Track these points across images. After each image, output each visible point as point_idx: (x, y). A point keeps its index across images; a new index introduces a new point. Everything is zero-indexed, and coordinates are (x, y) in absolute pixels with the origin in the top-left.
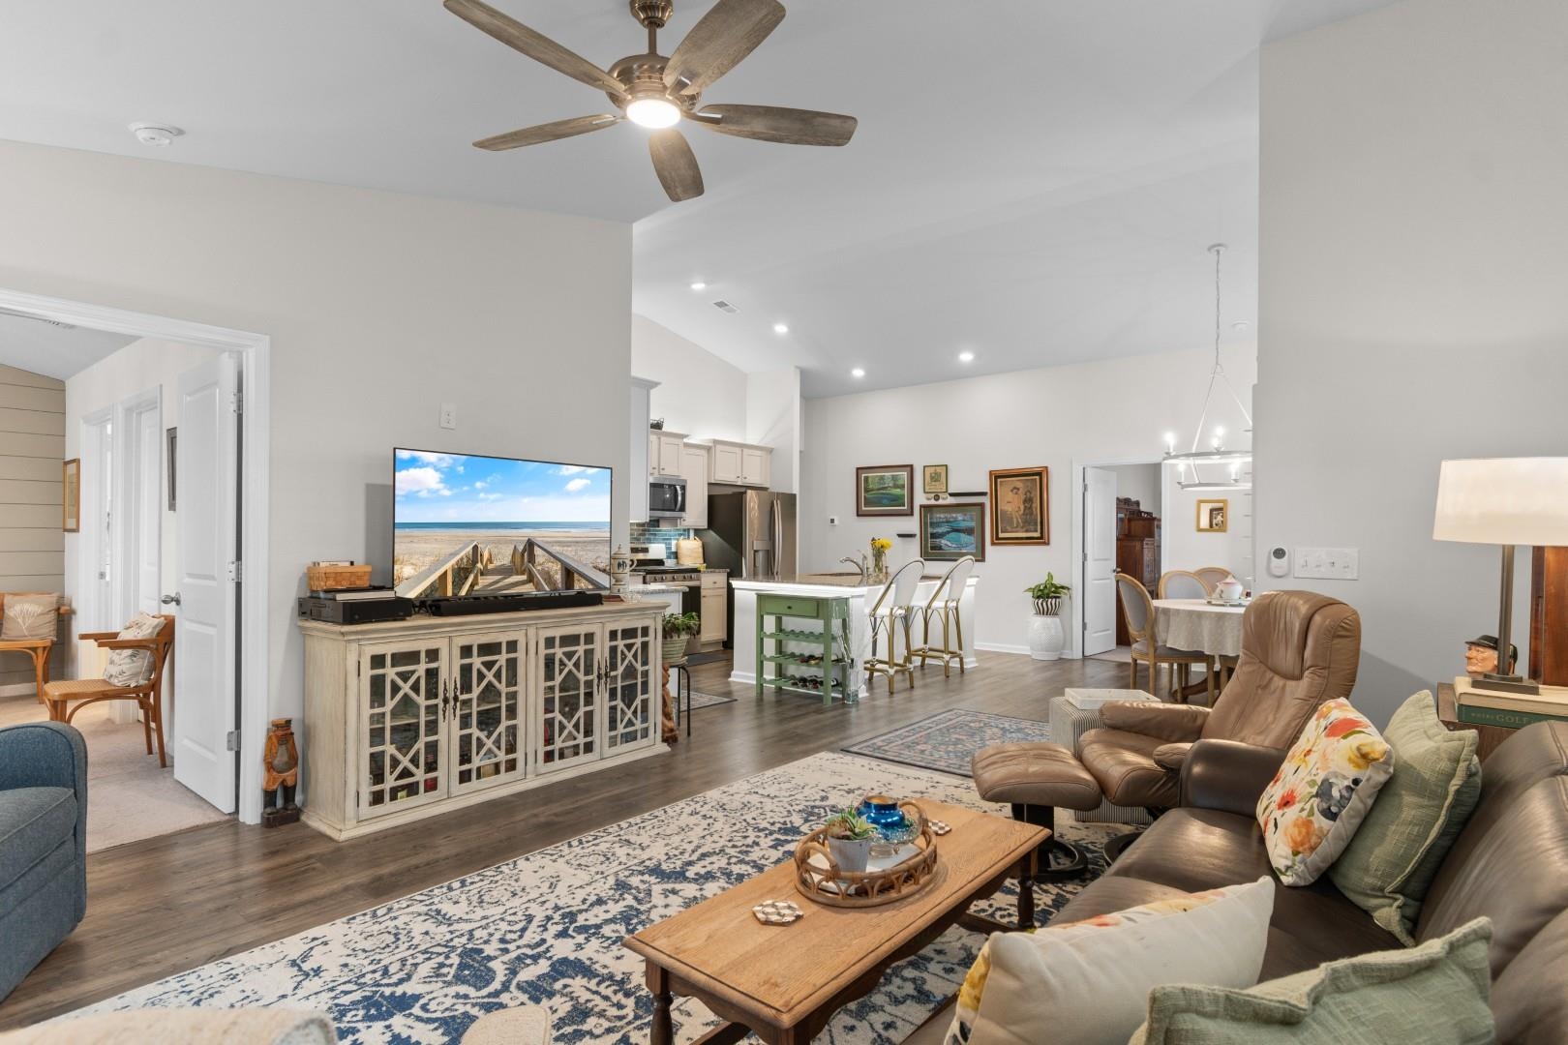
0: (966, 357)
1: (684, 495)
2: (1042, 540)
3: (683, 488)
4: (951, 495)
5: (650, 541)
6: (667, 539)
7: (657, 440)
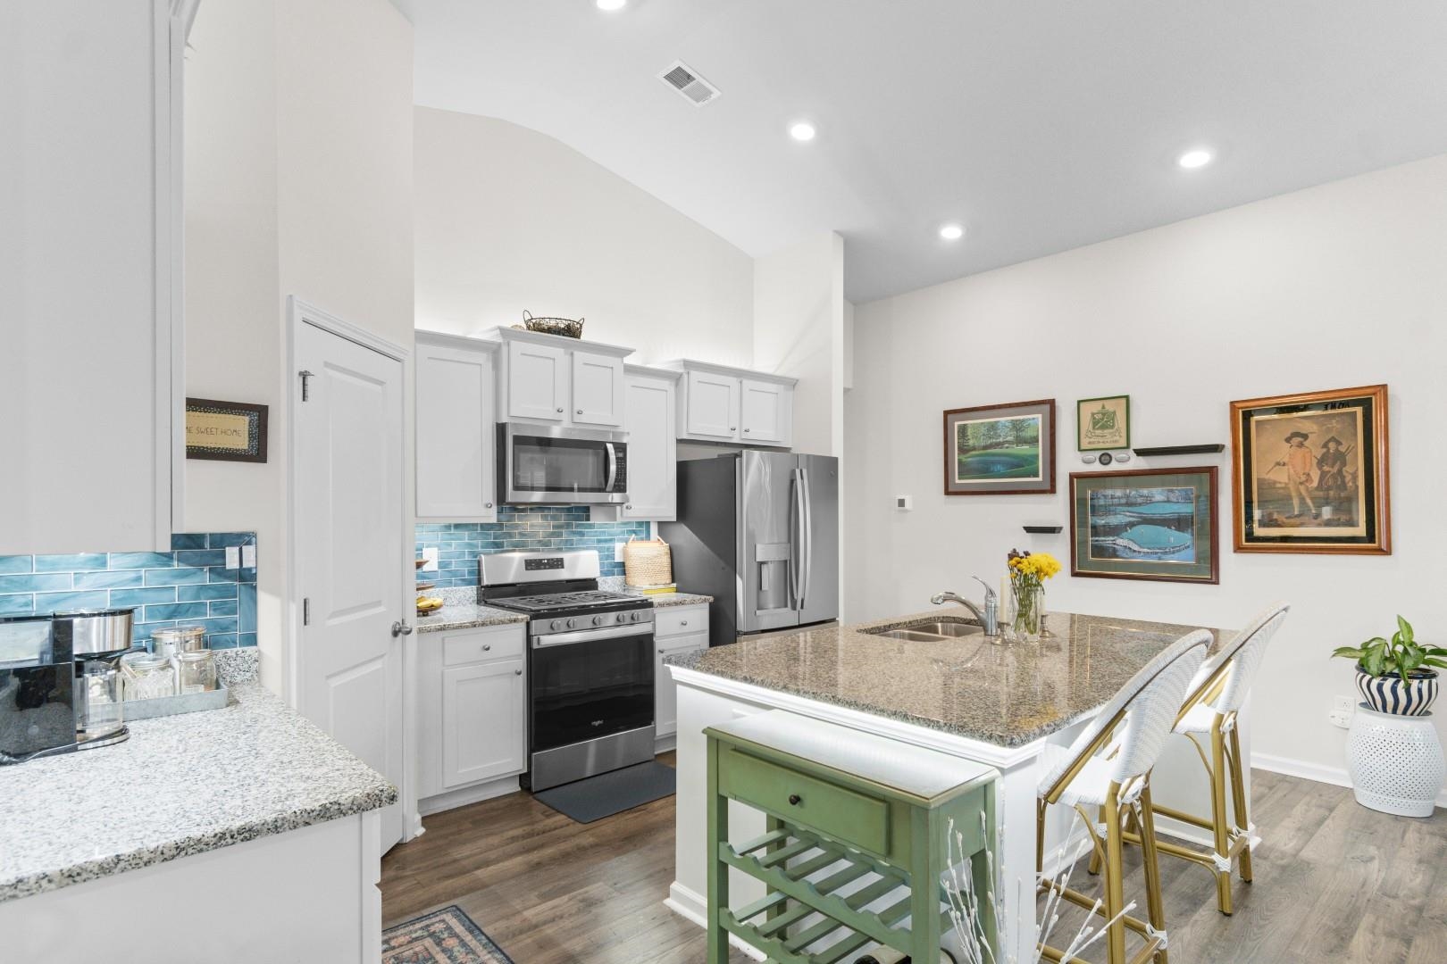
0: (1195, 159)
1: (622, 462)
2: (1373, 540)
3: (621, 448)
4: (1140, 453)
5: (570, 546)
6: (606, 541)
7: (568, 357)
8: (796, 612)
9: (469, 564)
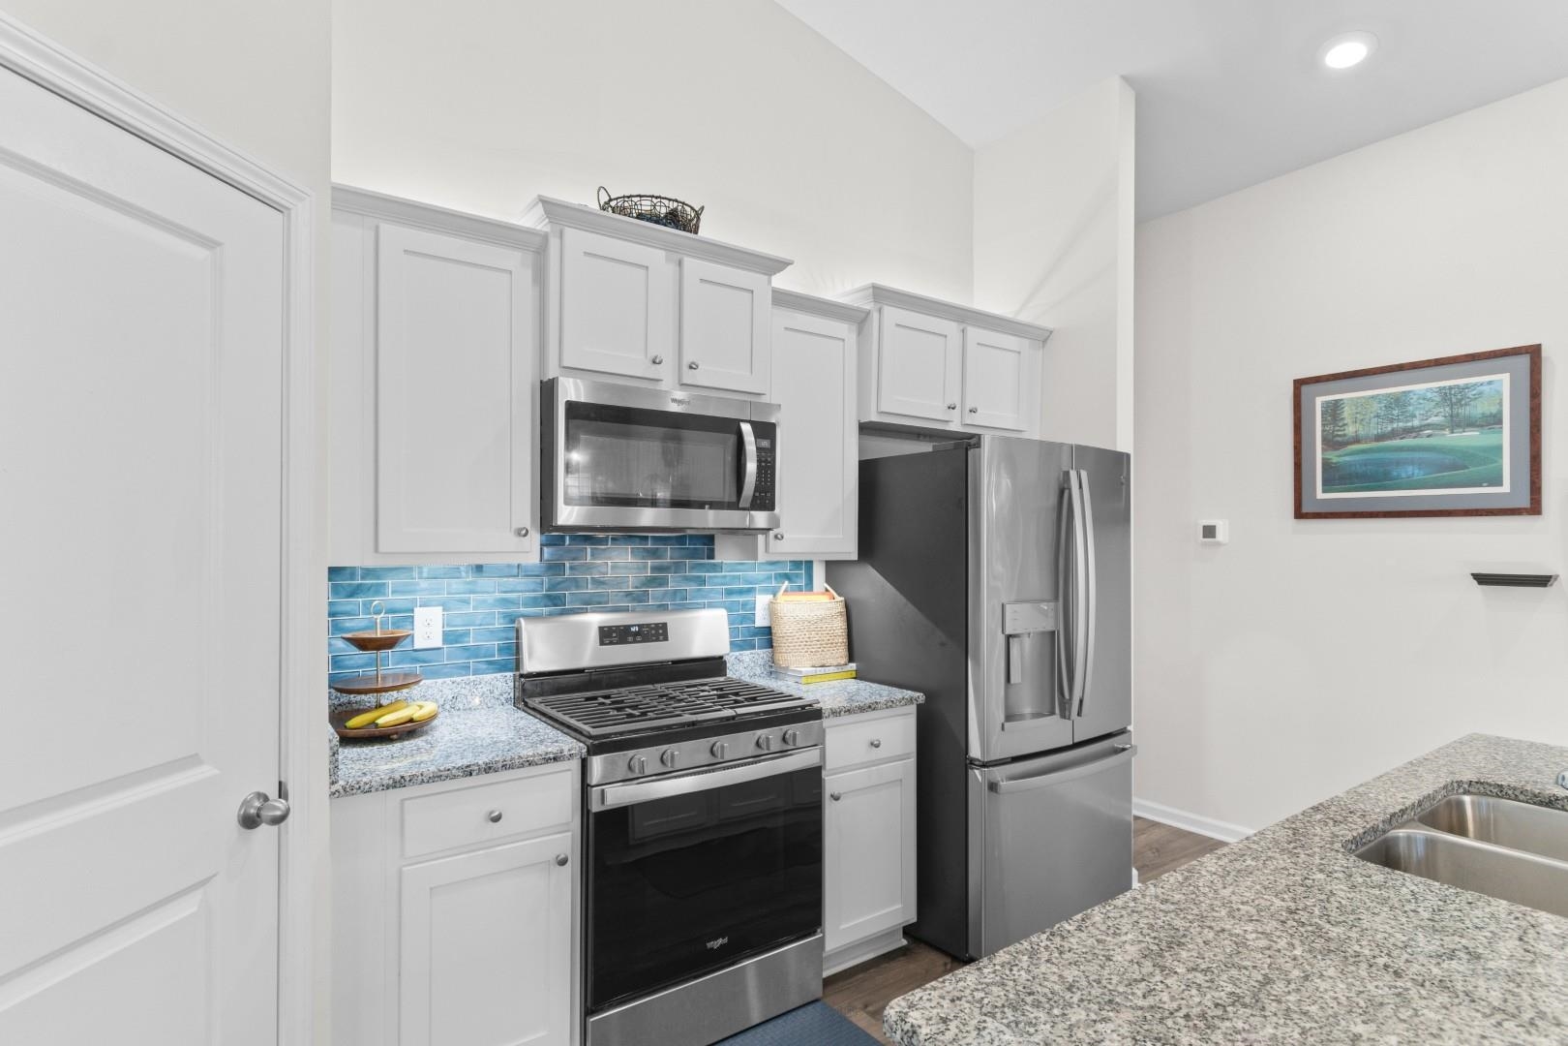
1: (767, 456)
3: (766, 431)
5: (681, 602)
6: (741, 592)
7: (672, 268)
8: (1069, 723)
9: (504, 635)
